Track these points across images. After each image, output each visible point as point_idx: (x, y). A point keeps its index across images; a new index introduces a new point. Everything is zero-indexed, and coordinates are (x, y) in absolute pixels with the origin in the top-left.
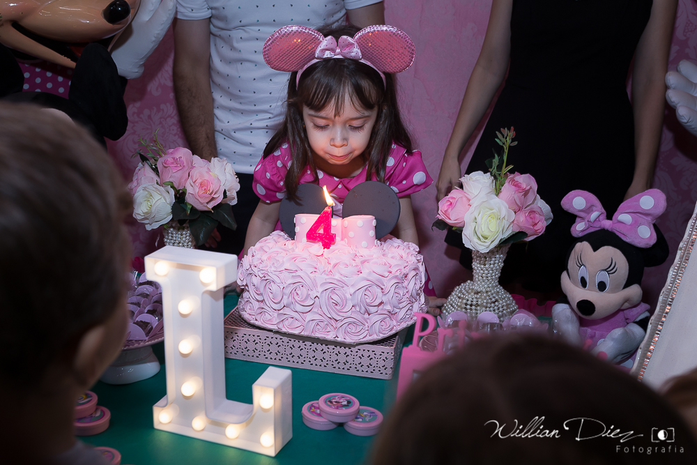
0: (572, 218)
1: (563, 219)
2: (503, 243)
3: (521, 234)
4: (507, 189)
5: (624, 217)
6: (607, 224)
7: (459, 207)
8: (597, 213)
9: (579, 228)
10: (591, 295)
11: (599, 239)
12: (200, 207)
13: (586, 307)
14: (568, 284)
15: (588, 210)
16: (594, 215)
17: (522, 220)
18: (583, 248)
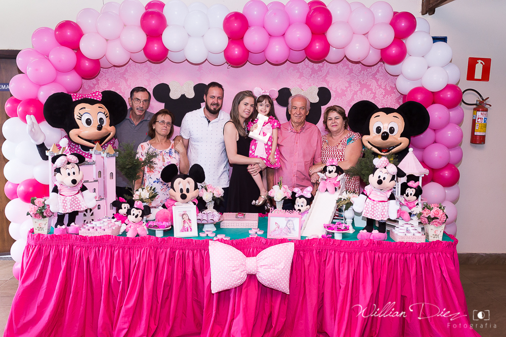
0: (296, 193)
1: (294, 194)
2: (283, 199)
3: (286, 197)
4: (282, 188)
5: (305, 192)
6: (302, 194)
7: (273, 193)
8: (300, 191)
9: (297, 196)
10: (300, 208)
11: (301, 197)
12: (217, 197)
13: (300, 210)
14: (296, 207)
15: (298, 191)
16: (299, 193)
17: (286, 195)
18: (298, 199)
